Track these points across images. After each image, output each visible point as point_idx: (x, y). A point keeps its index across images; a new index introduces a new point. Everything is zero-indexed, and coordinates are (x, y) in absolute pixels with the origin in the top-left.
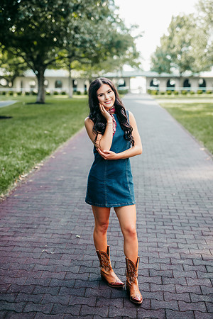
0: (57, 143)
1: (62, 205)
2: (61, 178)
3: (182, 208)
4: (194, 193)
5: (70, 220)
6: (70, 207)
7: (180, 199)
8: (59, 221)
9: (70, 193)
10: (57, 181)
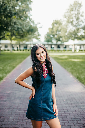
0: (6, 73)
1: (10, 108)
2: (9, 92)
3: (70, 109)
4: (74, 100)
5: (14, 118)
6: (14, 109)
7: (68, 103)
8: (9, 119)
9: (14, 101)
10: (7, 94)
